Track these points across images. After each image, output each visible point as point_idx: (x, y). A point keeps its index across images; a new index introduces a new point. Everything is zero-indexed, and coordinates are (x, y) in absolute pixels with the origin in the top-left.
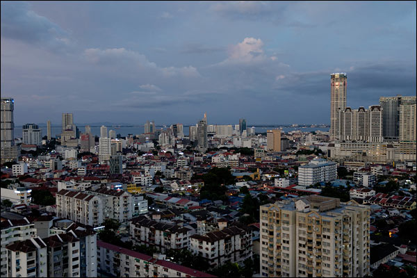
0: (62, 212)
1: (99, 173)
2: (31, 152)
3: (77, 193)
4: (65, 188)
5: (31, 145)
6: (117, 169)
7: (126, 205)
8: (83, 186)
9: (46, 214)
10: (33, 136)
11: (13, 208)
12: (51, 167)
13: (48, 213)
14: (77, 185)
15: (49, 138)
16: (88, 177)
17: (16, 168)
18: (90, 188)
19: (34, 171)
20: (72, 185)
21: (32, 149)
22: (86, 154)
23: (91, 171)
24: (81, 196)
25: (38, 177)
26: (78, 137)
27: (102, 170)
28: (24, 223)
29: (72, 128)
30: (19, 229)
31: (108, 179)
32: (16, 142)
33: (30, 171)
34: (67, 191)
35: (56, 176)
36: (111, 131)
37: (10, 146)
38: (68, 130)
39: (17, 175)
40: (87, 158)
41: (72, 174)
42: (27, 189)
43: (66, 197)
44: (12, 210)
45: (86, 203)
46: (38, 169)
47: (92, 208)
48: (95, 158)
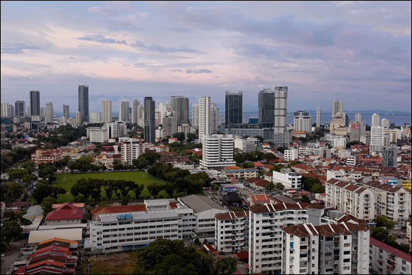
0: (331, 202)
1: (369, 164)
2: (301, 139)
3: (347, 183)
4: (335, 178)
5: (301, 132)
6: (391, 163)
7: (402, 203)
8: (353, 176)
9: (315, 201)
10: (303, 123)
11: (285, 191)
12: (321, 155)
13: (317, 200)
14: (347, 176)
15: (318, 125)
16: (359, 167)
17: (288, 153)
18: (361, 179)
19: (304, 157)
20: (340, 175)
21: (302, 136)
22: (356, 143)
23: (361, 162)
24: (352, 188)
25: (307, 164)
26: (347, 125)
27: (373, 162)
28: (296, 207)
29: (341, 115)
30: (292, 213)
31: (380, 173)
32: (288, 128)
33: (300, 157)
34: (337, 181)
35: (325, 164)
36: (384, 119)
37: (282, 132)
38: (338, 117)
39: (288, 160)
40: (357, 148)
41: (340, 164)
42: (298, 175)
43: (336, 187)
44: (284, 193)
45: (356, 195)
46: (308, 156)
47: (362, 201)
48: (365, 148)
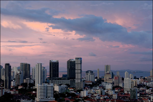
1: (124, 98)
2: (90, 85)
5: (90, 82)
6: (135, 97)
10: (91, 77)
12: (99, 93)
15: (98, 78)
16: (119, 99)
17: (82, 93)
19: (91, 95)
22: (117, 87)
23: (120, 97)
25: (93, 98)
26: (113, 78)
27: (126, 97)
29: (110, 73)
32: (83, 80)
33: (89, 95)
35: (101, 98)
36: (131, 74)
37: (80, 82)
38: (108, 74)
39: (83, 97)
40: (118, 89)
41: (109, 98)
46: (93, 94)
48: (122, 89)
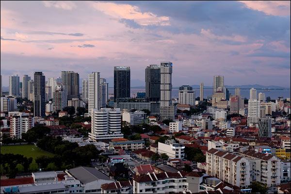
0: (211, 170)
1: (246, 134)
2: (186, 111)
3: (225, 153)
4: (215, 148)
5: (186, 105)
6: (266, 133)
7: (274, 170)
8: (232, 146)
9: (196, 170)
10: (187, 97)
11: (169, 162)
12: (203, 126)
13: (198, 169)
14: (225, 146)
15: (201, 99)
16: (237, 137)
17: (173, 125)
18: (238, 149)
19: (188, 129)
20: (220, 145)
21: (186, 109)
22: (236, 116)
23: (239, 133)
24: (229, 157)
25: (191, 135)
26: (228, 99)
27: (250, 133)
28: (178, 176)
29: (222, 90)
30: (174, 181)
31: (257, 142)
32: (173, 102)
33: (184, 129)
34: (216, 150)
35: (206, 135)
36: (261, 93)
37: (168, 105)
38: (220, 92)
39: (173, 132)
40: (237, 120)
41: (221, 135)
42: (181, 146)
43: (215, 156)
44: (168, 163)
45: (234, 163)
46: (192, 128)
47: (239, 169)
48: (243, 119)
